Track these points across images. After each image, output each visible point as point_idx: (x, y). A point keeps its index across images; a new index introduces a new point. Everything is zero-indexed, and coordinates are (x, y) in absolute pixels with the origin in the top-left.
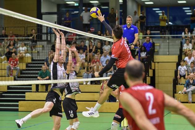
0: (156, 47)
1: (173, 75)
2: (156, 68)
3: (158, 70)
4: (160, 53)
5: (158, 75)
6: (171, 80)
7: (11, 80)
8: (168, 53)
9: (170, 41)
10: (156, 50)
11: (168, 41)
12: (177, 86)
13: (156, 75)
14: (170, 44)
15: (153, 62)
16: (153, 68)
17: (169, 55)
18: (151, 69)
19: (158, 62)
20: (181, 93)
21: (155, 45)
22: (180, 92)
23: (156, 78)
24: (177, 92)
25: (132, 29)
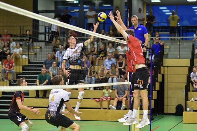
0: (165, 50)
1: (185, 80)
2: (166, 73)
3: (168, 74)
4: (169, 56)
5: (168, 81)
6: (183, 86)
7: (7, 85)
8: (178, 56)
9: (180, 43)
10: (165, 53)
11: (178, 43)
12: (189, 92)
13: (166, 80)
14: (181, 46)
15: (162, 66)
16: (162, 72)
17: (179, 58)
18: (160, 73)
19: (168, 67)
20: (194, 100)
21: (165, 47)
22: (192, 99)
23: (166, 84)
24: (189, 99)
25: (140, 29)
